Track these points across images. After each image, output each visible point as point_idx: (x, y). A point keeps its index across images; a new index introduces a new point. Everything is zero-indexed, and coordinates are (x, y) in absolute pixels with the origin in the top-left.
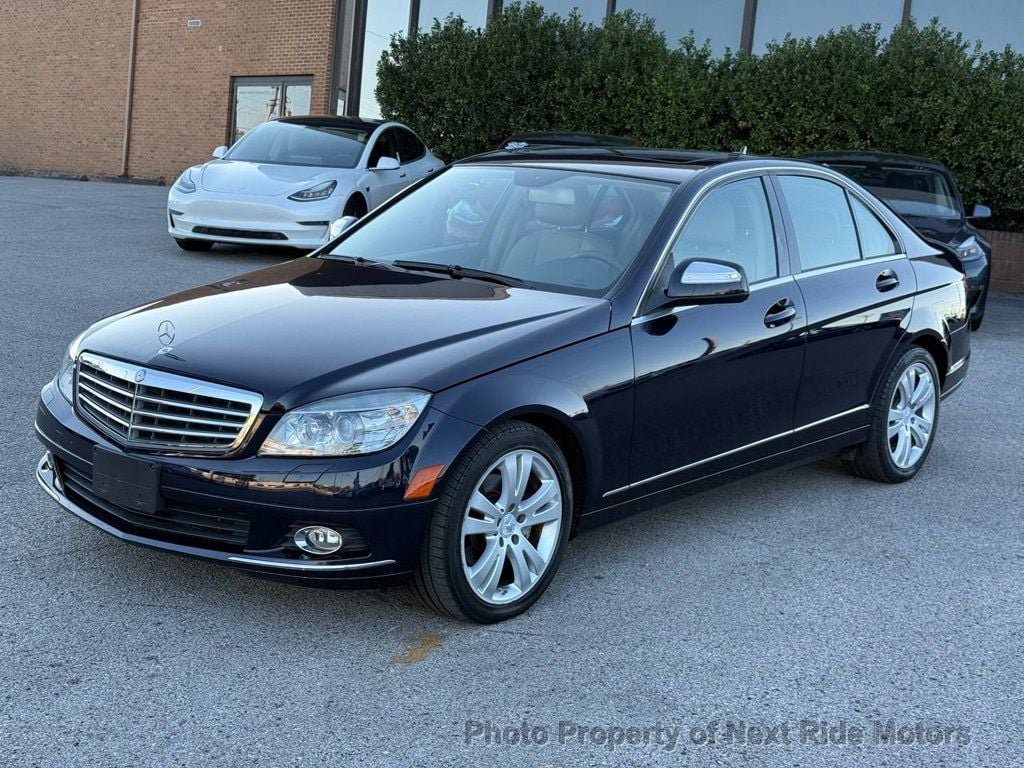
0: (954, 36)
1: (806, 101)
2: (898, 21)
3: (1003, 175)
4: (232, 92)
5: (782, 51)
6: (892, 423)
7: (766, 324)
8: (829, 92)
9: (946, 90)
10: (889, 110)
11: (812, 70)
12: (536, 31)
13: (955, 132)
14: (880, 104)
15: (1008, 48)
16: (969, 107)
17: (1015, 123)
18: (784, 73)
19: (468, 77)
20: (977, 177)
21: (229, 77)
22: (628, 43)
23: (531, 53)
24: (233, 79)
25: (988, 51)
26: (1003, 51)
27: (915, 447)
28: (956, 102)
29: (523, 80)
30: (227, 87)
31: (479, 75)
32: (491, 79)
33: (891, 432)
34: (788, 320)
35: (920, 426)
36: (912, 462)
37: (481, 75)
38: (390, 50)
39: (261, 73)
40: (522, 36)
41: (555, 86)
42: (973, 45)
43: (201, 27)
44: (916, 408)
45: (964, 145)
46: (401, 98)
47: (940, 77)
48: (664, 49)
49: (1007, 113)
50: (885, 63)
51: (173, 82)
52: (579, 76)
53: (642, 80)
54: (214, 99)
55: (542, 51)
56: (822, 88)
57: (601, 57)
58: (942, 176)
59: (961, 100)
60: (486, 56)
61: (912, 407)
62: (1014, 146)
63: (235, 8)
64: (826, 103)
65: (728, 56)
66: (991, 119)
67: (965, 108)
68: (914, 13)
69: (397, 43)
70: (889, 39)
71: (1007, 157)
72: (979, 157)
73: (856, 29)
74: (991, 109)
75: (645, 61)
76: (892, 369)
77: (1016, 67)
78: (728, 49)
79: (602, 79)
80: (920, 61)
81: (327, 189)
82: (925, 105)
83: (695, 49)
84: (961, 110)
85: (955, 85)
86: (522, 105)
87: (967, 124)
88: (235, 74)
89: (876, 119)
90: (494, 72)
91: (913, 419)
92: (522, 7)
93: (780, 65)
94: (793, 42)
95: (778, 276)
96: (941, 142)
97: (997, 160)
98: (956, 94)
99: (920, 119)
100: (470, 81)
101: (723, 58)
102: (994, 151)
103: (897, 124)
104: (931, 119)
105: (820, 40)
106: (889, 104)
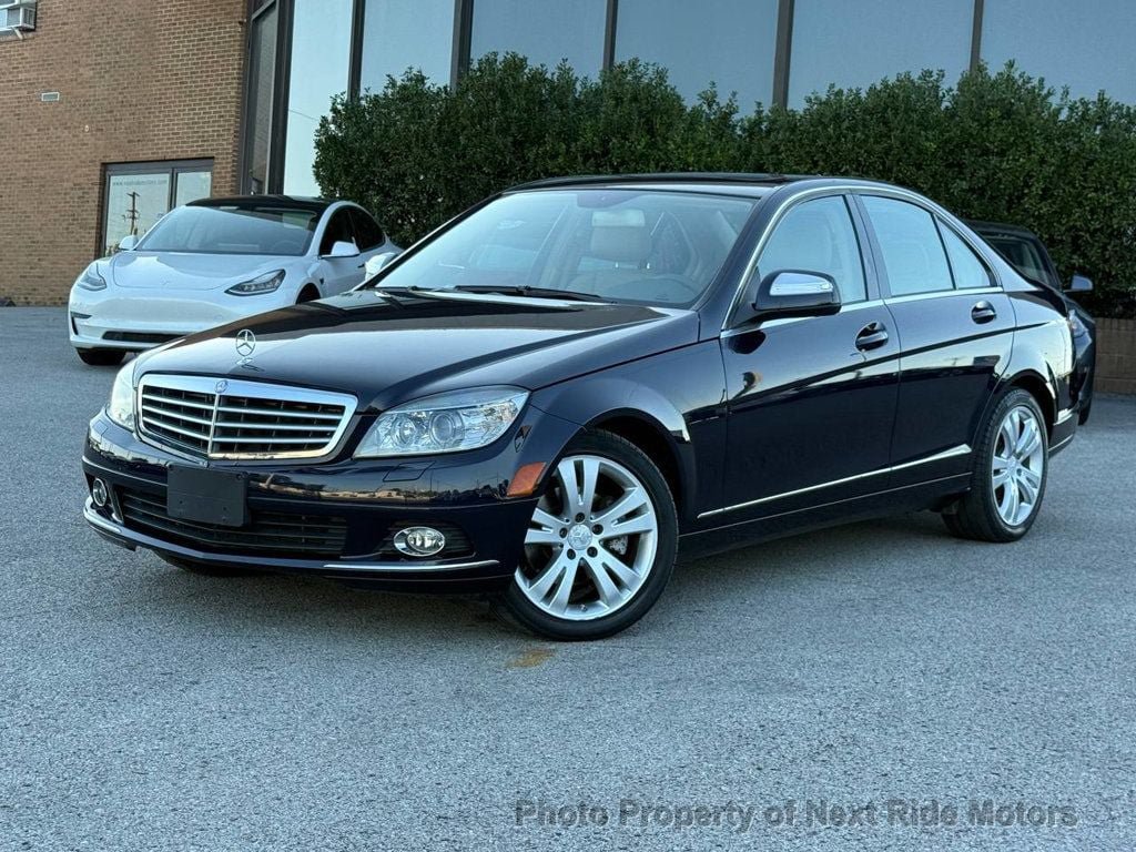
0: (1035, 82)
1: (859, 164)
2: (966, 67)
3: (1104, 248)
4: (104, 185)
5: (826, 103)
6: (997, 472)
7: (858, 347)
8: (887, 152)
9: (1030, 146)
10: (961, 172)
11: (865, 126)
12: (520, 86)
13: (1043, 198)
14: (950, 166)
15: (1101, 94)
16: (1058, 167)
17: (1115, 184)
18: (830, 130)
19: (435, 145)
20: (1074, 252)
21: (98, 164)
22: (635, 99)
23: (515, 114)
24: (105, 165)
25: (1078, 99)
26: (1095, 99)
27: (1023, 504)
28: (1042, 161)
29: (506, 146)
30: (96, 178)
31: (448, 142)
32: (465, 148)
33: (996, 481)
34: (880, 344)
35: (1028, 479)
36: (1021, 519)
37: (451, 142)
38: (330, 116)
39: (142, 157)
40: (502, 93)
41: (545, 152)
42: (1059, 92)
43: (61, 102)
44: (1022, 458)
45: (1055, 212)
46: (347, 174)
47: (1021, 131)
48: (681, 105)
49: (1105, 172)
50: (953, 116)
51: (23, 174)
52: (576, 140)
53: (655, 143)
54: (80, 193)
55: (527, 110)
56: (878, 148)
57: (603, 116)
58: (1031, 245)
59: (1048, 158)
60: (458, 119)
61: (1018, 456)
62: (1115, 213)
63: (107, 76)
64: (884, 166)
65: (759, 113)
66: (1085, 181)
67: (1053, 168)
68: (985, 55)
69: (339, 107)
70: (955, 87)
71: (1109, 227)
72: (1074, 226)
73: (915, 76)
74: (1086, 169)
75: (658, 120)
76: (994, 412)
77: (1113, 118)
78: (759, 104)
79: (605, 143)
80: (995, 113)
81: (273, 280)
82: (1004, 165)
83: (718, 104)
84: (1048, 170)
85: (1039, 140)
86: (504, 177)
87: (1057, 187)
88: (107, 160)
89: (946, 185)
90: (468, 139)
91: (1019, 471)
92: (500, 58)
93: (826, 120)
94: (840, 92)
95: (867, 299)
96: (1025, 210)
97: (1096, 230)
98: (1042, 151)
99: (1000, 183)
100: (437, 151)
101: (753, 115)
102: (1092, 219)
103: (972, 190)
104: (1013, 182)
105: (872, 89)
106: (960, 166)
